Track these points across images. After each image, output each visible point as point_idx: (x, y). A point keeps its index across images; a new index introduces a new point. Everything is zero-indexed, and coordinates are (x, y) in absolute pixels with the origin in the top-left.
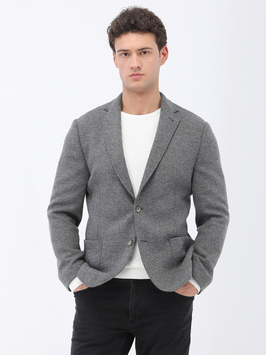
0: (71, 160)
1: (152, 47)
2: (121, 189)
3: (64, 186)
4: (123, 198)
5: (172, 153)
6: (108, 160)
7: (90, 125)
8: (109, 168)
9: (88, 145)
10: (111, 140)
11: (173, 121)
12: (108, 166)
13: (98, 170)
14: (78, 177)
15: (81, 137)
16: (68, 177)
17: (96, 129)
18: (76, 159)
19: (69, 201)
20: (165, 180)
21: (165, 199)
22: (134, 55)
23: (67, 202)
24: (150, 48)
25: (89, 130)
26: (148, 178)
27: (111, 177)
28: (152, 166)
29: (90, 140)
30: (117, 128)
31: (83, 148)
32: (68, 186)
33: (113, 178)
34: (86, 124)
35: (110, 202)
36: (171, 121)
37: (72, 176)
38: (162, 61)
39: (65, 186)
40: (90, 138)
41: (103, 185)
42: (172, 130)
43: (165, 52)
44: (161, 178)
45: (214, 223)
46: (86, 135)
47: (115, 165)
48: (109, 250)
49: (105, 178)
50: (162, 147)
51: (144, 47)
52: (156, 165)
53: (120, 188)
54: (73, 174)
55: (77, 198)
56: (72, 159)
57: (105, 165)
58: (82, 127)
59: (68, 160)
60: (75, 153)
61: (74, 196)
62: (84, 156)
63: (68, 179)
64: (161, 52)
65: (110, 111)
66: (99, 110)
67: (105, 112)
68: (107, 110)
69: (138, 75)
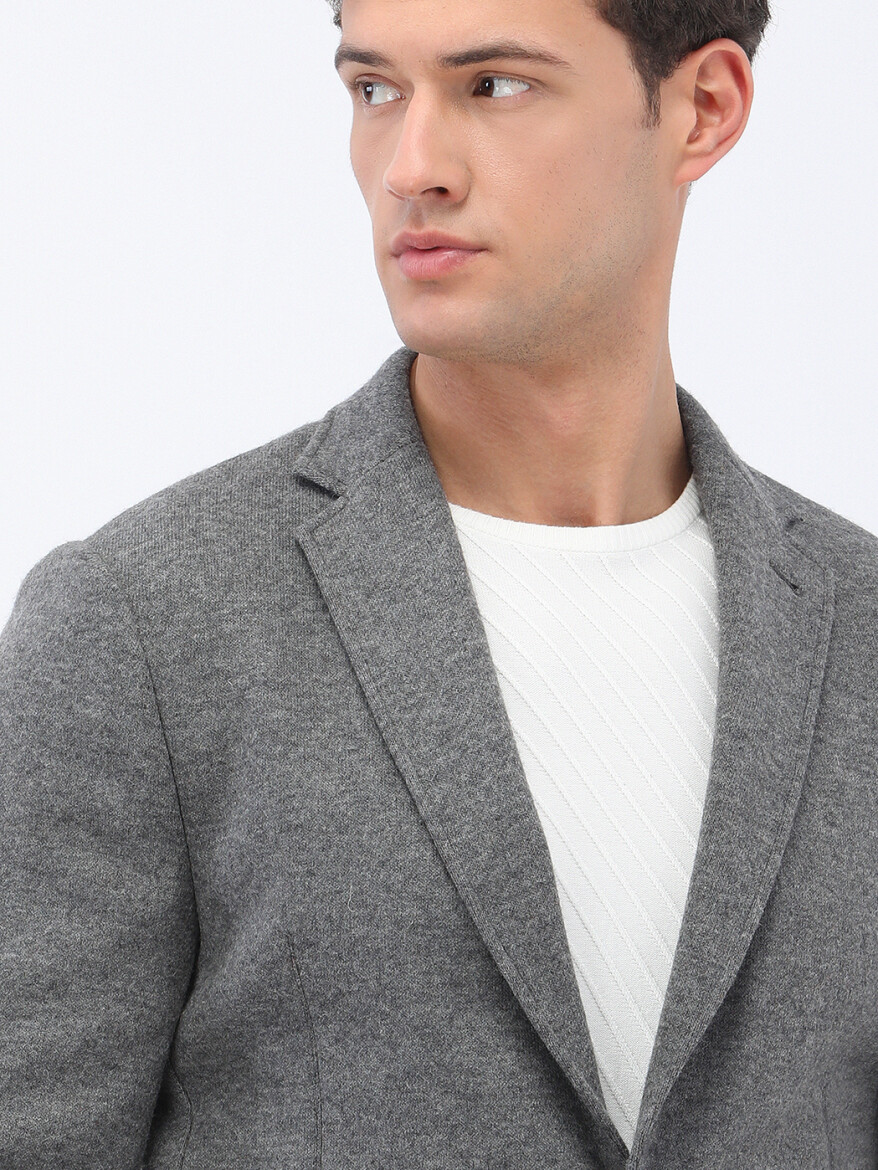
0: (72, 842)
1: (564, 52)
2: (516, 1068)
3: (23, 1032)
4: (531, 1129)
5: (833, 824)
6: (412, 853)
7: (229, 585)
8: (426, 911)
9: (218, 735)
10: (421, 705)
11: (794, 587)
12: (418, 898)
13: (322, 925)
14: (130, 972)
15: (163, 671)
16: (51, 970)
17: (277, 622)
18: (120, 837)
19: (59, 1147)
20: (801, 1012)
21: (783, 1154)
22: (424, 100)
23: (44, 1148)
24: (540, 57)
25: (228, 628)
26: (718, 997)
27: (437, 979)
28: (736, 906)
29: (241, 701)
30: (453, 617)
31: (180, 757)
32: (55, 1032)
33: (456, 985)
34: (199, 579)
35: (427, 1156)
36: (790, 592)
37: (83, 961)
38: (686, 156)
40: (242, 681)
41: (357, 1032)
42: (807, 656)
43: (720, 83)
44: (782, 1000)
46: (201, 659)
47: (478, 889)
49: (385, 980)
50: (772, 775)
51: (488, 40)
52: (760, 907)
53: (509, 1060)
54: (96, 944)
55: (115, 1127)
56: (83, 836)
57: (388, 890)
58: (170, 604)
59: (43, 839)
60: (109, 794)
61: (97, 1108)
63: (52, 986)
64: (666, 88)
65: (356, 494)
66: (256, 483)
67: (316, 500)
68: (325, 482)
69: (434, 247)
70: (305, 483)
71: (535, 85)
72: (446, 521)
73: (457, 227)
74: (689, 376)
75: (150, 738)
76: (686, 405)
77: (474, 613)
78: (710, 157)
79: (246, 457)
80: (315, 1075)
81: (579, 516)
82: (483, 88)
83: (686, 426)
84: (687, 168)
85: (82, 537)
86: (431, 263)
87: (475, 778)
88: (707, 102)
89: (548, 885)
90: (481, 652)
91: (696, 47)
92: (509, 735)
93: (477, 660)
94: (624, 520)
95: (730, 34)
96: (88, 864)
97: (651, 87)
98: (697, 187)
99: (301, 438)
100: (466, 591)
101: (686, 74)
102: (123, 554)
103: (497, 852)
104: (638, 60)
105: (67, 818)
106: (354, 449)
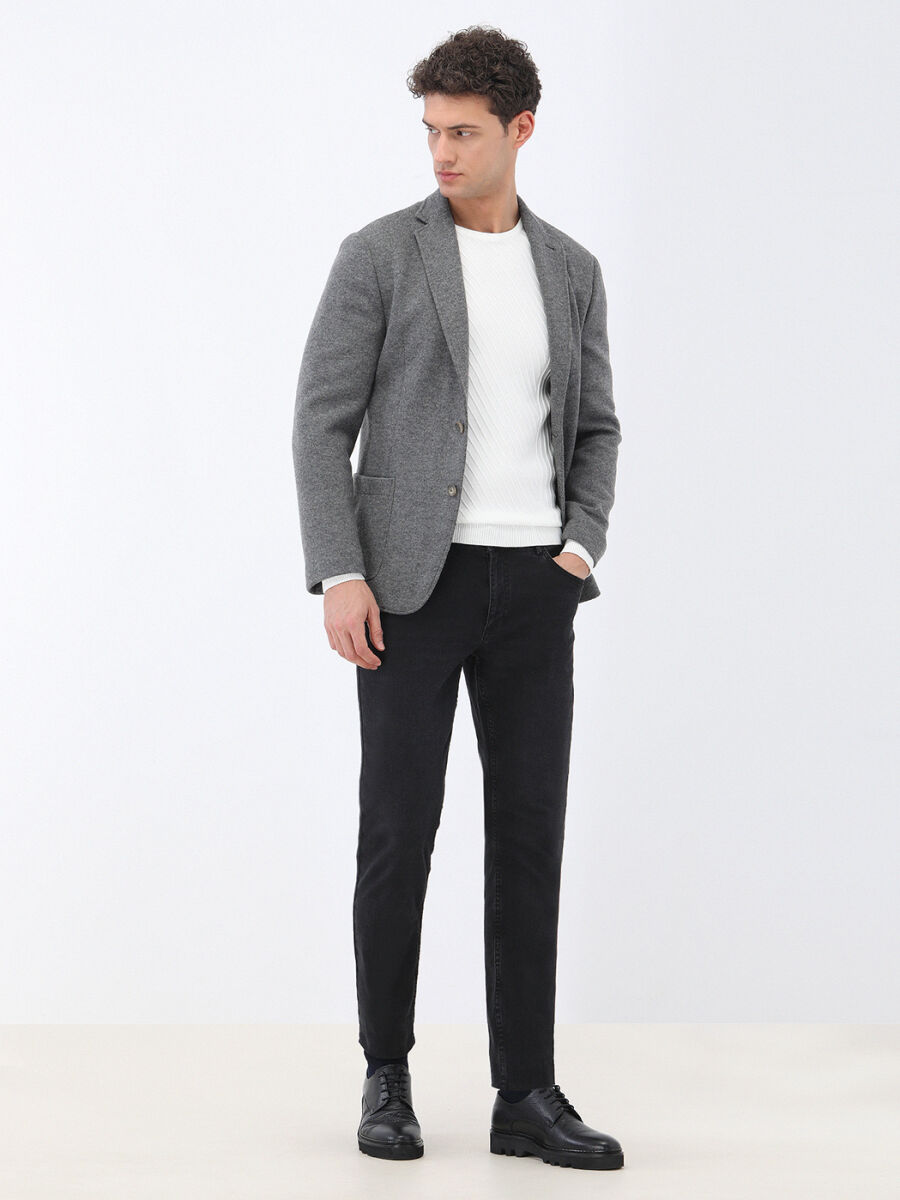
0: (354, 312)
1: (479, 124)
7: (396, 246)
10: (441, 281)
11: (553, 249)
15: (378, 269)
16: (348, 347)
17: (408, 258)
18: (366, 312)
22: (443, 137)
25: (395, 258)
32: (349, 364)
37: (356, 344)
38: (516, 142)
39: (342, 363)
40: (397, 272)
43: (525, 122)
45: (602, 443)
48: (411, 499)
51: (459, 123)
56: (357, 311)
60: (364, 301)
62: (383, 309)
63: (348, 351)
64: (510, 126)
65: (431, 224)
66: (404, 219)
67: (420, 224)
68: (424, 220)
69: (450, 174)
70: (419, 220)
71: (472, 134)
72: (454, 234)
73: (454, 170)
74: (520, 192)
75: (375, 286)
76: (519, 201)
77: (459, 259)
78: (522, 142)
79: (402, 211)
80: (403, 379)
81: (490, 231)
82: (460, 133)
83: (519, 206)
84: (517, 145)
85: (357, 231)
86: (448, 178)
87: (453, 301)
88: (522, 128)
89: (466, 332)
90: (460, 270)
91: (518, 114)
92: (464, 292)
93: (459, 271)
94: (501, 232)
95: (527, 109)
96: (357, 319)
97: (505, 127)
98: (520, 149)
99: (417, 206)
100: (457, 252)
101: (516, 121)
102: (368, 237)
103: (455, 321)
104: (501, 121)
105: (353, 306)
106: (431, 212)
